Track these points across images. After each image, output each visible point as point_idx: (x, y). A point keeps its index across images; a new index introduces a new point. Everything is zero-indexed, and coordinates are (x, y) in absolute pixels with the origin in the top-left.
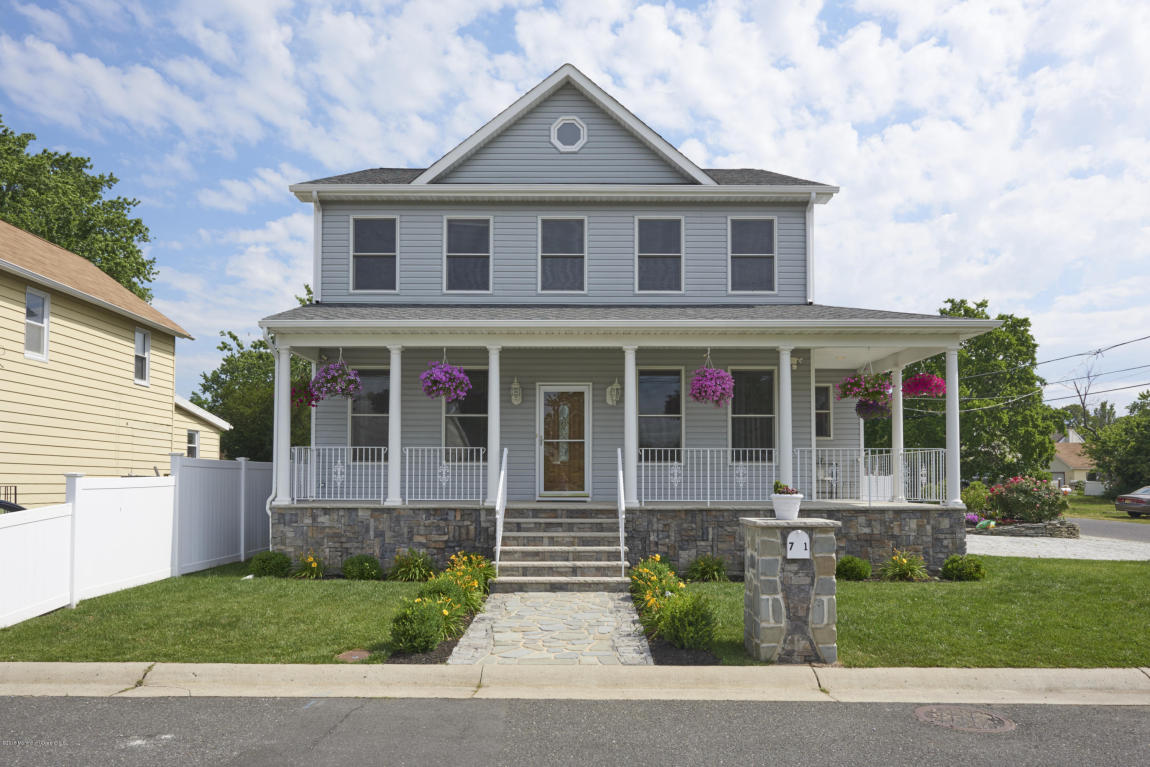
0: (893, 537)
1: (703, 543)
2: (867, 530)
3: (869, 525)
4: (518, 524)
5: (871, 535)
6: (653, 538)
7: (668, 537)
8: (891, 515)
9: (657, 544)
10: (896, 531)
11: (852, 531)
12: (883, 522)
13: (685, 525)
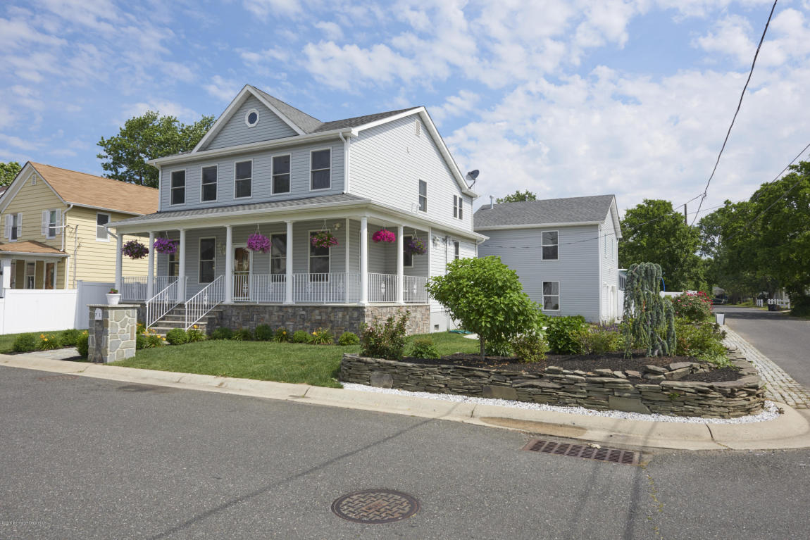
0: (331, 322)
1: (251, 323)
2: (319, 318)
3: (320, 314)
4: (180, 311)
5: (321, 320)
6: (233, 319)
7: (238, 319)
8: (330, 309)
9: (234, 322)
10: (332, 319)
11: (313, 318)
12: (327, 313)
13: (246, 313)
